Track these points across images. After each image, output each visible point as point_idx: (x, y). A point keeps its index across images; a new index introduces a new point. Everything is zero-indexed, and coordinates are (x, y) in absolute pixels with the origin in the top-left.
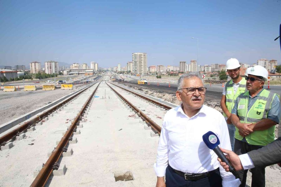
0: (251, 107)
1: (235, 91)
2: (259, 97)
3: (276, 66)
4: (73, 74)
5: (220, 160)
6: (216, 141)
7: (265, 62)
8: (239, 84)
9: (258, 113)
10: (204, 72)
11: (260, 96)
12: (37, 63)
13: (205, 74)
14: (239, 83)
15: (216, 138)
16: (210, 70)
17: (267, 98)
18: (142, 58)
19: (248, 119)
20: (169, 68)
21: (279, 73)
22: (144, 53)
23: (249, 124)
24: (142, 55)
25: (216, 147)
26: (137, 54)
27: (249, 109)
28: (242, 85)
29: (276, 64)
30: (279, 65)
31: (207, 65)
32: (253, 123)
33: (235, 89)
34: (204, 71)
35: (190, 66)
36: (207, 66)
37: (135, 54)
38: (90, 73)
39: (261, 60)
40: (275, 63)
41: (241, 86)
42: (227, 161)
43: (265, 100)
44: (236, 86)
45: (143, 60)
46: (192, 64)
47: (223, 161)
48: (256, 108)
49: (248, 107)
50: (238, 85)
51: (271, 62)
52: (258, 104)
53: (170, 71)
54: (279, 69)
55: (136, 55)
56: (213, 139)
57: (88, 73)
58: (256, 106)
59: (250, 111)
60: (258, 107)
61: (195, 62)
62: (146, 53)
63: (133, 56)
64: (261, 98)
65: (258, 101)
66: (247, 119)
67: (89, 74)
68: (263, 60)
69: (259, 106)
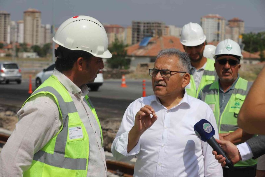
0: (224, 107)
1: (196, 82)
2: (234, 91)
3: (243, 35)
5: (216, 152)
6: (211, 130)
7: (219, 24)
8: (202, 70)
9: (236, 116)
11: (236, 89)
14: (203, 68)
15: (210, 126)
17: (246, 91)
19: (223, 127)
21: (249, 51)
23: (225, 135)
25: (211, 138)
27: (221, 111)
28: (208, 71)
29: (243, 30)
30: (249, 32)
32: (230, 132)
33: (197, 79)
35: (22, 26)
39: (208, 17)
40: (239, 27)
41: (206, 73)
42: (223, 153)
43: (244, 95)
44: (198, 74)
46: (29, 19)
47: (219, 153)
48: (232, 107)
49: (220, 107)
50: (202, 72)
51: (232, 24)
52: (235, 102)
54: (249, 43)
56: (207, 127)
58: (231, 106)
59: (223, 113)
60: (235, 106)
61: (37, 15)
64: (238, 91)
65: (233, 96)
66: (221, 127)
68: (212, 18)
69: (236, 104)
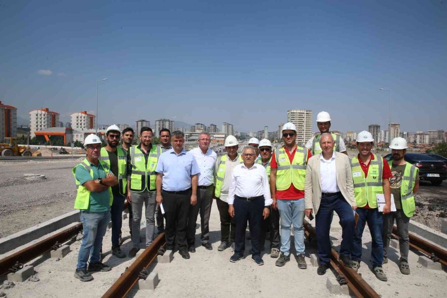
4: (194, 140)
10: (414, 145)
12: (145, 122)
13: (415, 147)
16: (427, 141)
18: (304, 117)
20: (350, 135)
22: (307, 111)
24: (304, 113)
26: (295, 111)
31: (421, 132)
34: (415, 142)
36: (420, 134)
37: (292, 112)
38: (220, 139)
45: (305, 121)
46: (392, 129)
53: (352, 140)
55: (294, 113)
57: (217, 139)
61: (397, 126)
62: (310, 111)
63: (290, 116)
67: (218, 141)
